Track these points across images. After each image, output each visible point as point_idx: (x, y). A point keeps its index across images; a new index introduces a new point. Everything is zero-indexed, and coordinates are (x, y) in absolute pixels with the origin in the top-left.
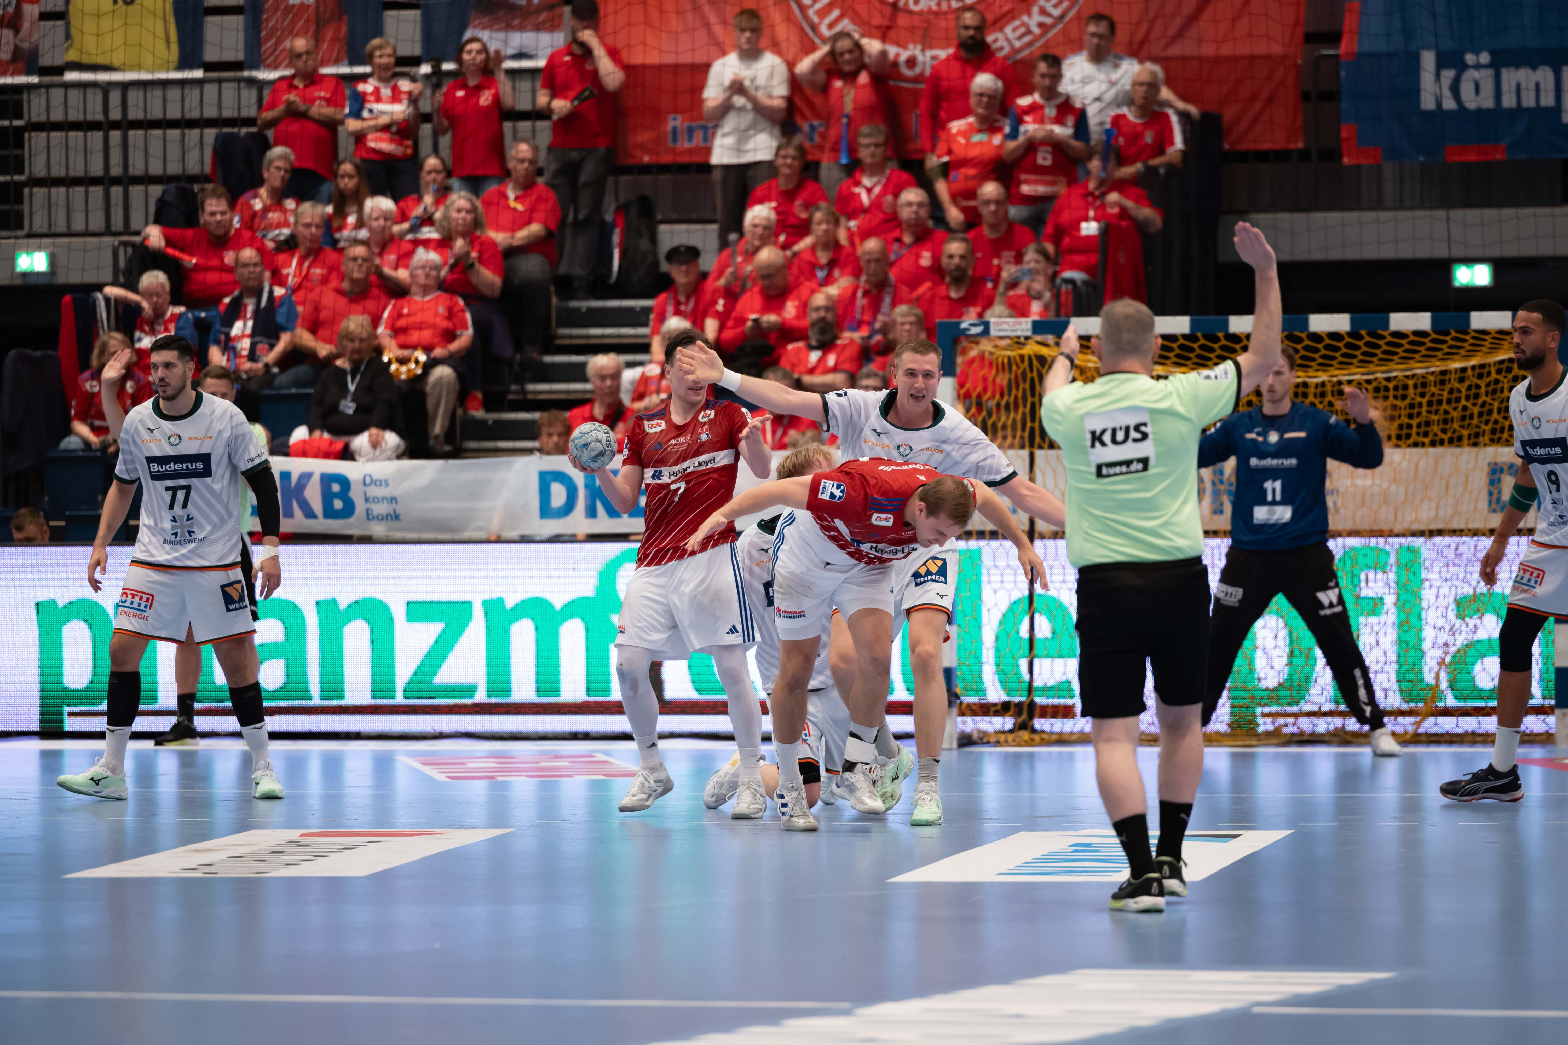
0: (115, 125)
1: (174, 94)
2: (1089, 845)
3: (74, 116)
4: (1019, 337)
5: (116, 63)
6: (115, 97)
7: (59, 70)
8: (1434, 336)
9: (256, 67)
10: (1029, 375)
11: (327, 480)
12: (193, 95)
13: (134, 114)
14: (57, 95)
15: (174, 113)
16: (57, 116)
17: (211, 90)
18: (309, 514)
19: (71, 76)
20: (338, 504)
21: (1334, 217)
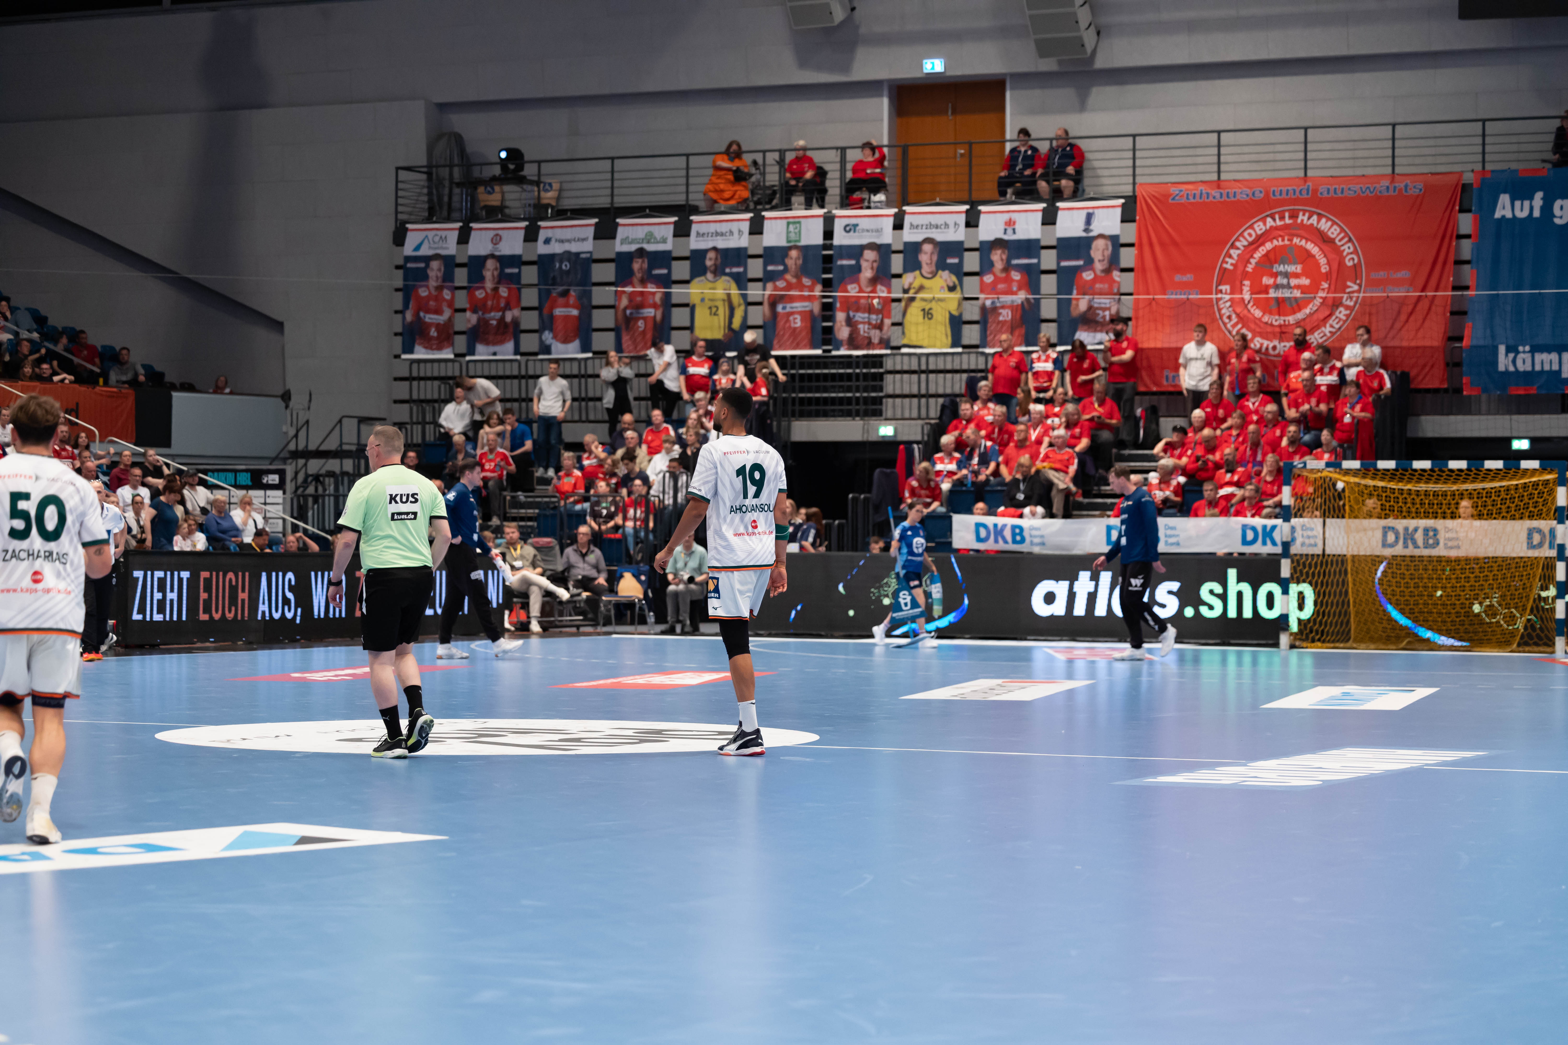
0: (923, 372)
1: (949, 358)
3: (906, 368)
4: (1319, 469)
5: (924, 344)
6: (923, 360)
7: (899, 348)
8: (1504, 471)
9: (984, 347)
11: (1014, 527)
12: (957, 359)
13: (932, 367)
14: (898, 358)
15: (949, 367)
16: (898, 368)
17: (965, 357)
18: (1006, 542)
19: (905, 350)
20: (1018, 538)
21: (1460, 418)
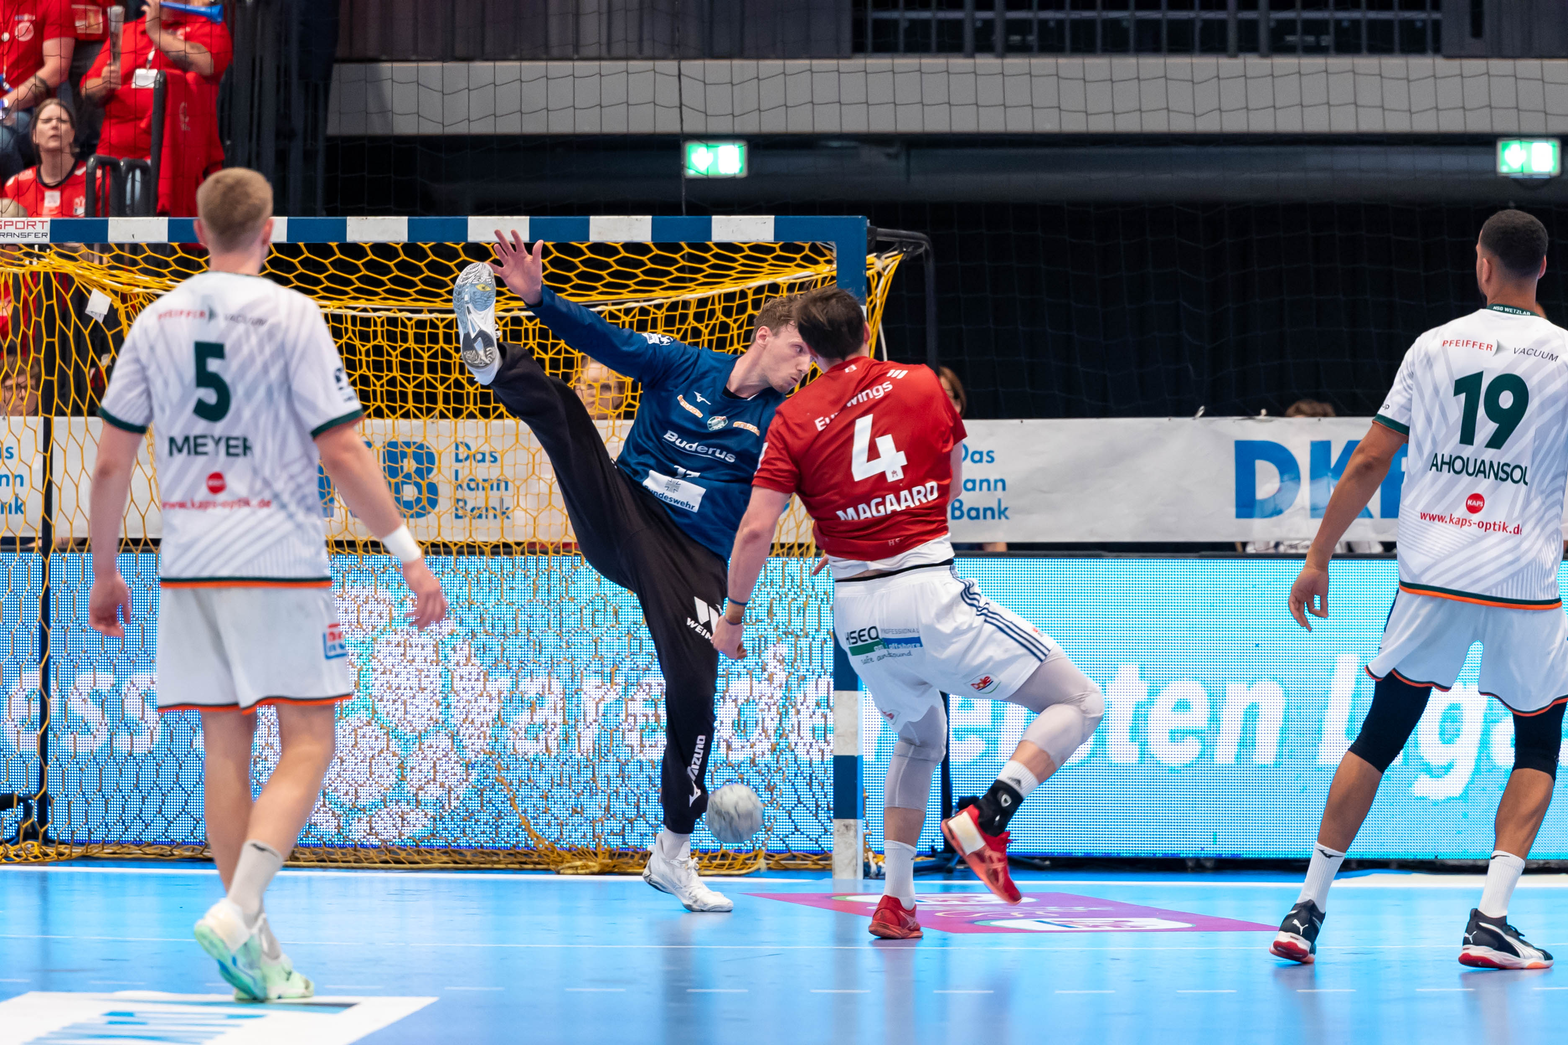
2: (130, 1014)
4: (31, 246)
8: (656, 251)
10: (45, 303)
21: (508, 68)
